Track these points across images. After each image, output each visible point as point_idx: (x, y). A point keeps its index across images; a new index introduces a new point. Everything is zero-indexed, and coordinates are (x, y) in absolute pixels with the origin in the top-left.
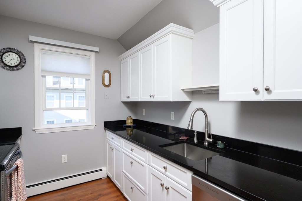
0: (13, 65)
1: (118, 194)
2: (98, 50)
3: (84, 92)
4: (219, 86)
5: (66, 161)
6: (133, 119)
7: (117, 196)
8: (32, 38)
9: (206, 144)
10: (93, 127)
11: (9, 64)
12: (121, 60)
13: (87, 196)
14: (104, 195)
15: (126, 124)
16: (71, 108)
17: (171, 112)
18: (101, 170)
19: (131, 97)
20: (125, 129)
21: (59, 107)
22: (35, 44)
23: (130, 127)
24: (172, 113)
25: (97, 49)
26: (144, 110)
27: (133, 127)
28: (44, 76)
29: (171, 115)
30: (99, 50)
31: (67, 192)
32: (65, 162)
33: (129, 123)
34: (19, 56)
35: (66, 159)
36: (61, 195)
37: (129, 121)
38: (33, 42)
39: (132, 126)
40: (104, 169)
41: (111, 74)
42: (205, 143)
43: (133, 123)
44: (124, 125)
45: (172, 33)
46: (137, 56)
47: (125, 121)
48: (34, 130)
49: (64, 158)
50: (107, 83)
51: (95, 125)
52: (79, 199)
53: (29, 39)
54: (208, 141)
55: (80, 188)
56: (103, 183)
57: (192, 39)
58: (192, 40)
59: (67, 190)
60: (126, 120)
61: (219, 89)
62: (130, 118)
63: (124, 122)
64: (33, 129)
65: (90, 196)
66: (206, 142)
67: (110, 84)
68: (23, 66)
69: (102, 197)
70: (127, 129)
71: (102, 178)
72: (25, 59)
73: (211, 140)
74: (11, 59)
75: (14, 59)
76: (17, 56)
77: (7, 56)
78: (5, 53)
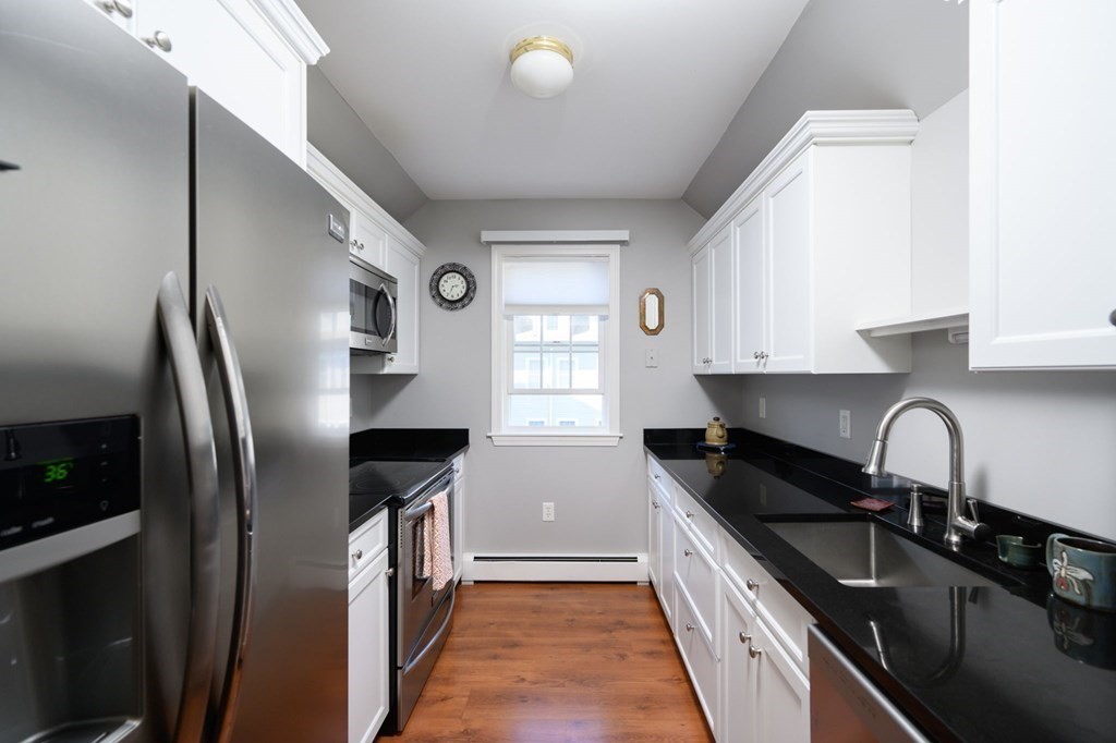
0: (456, 298)
1: (665, 636)
2: (627, 238)
3: (596, 349)
4: (966, 316)
5: (552, 518)
6: (727, 426)
7: (663, 642)
8: (486, 236)
9: (955, 539)
10: (615, 442)
11: (449, 298)
12: (693, 255)
13: (590, 617)
14: (629, 627)
15: (704, 439)
16: (564, 390)
17: (841, 411)
18: (634, 560)
19: (714, 362)
20: (703, 457)
21: (539, 387)
22: (493, 247)
23: (715, 450)
24: (845, 414)
25: (624, 235)
26: (762, 402)
27: (724, 451)
28: (509, 318)
29: (841, 419)
30: (630, 238)
31: (550, 592)
32: (548, 519)
33: (715, 437)
34: (465, 277)
35: (552, 511)
36: (537, 596)
37: (714, 433)
38: (490, 244)
39: (722, 449)
40: (643, 558)
41: (663, 297)
42: (946, 536)
43: (725, 437)
44: (700, 444)
45: (815, 144)
46: (727, 237)
47: (703, 431)
48: (490, 437)
49: (548, 511)
50: (652, 323)
51: (621, 438)
52: (570, 618)
53: (480, 238)
54: (959, 530)
55: (578, 591)
56: (636, 597)
57: (911, 142)
58: (909, 148)
59: (552, 589)
60: (705, 430)
61: (967, 327)
62: (716, 423)
63: (700, 434)
64: (489, 434)
65: (598, 618)
66: (953, 531)
67: (661, 325)
68: (472, 299)
69: (624, 632)
70: (708, 454)
71: (635, 583)
72: (474, 283)
73: (972, 526)
74: (453, 287)
75: (457, 286)
76: (462, 279)
77: (446, 281)
78: (443, 275)
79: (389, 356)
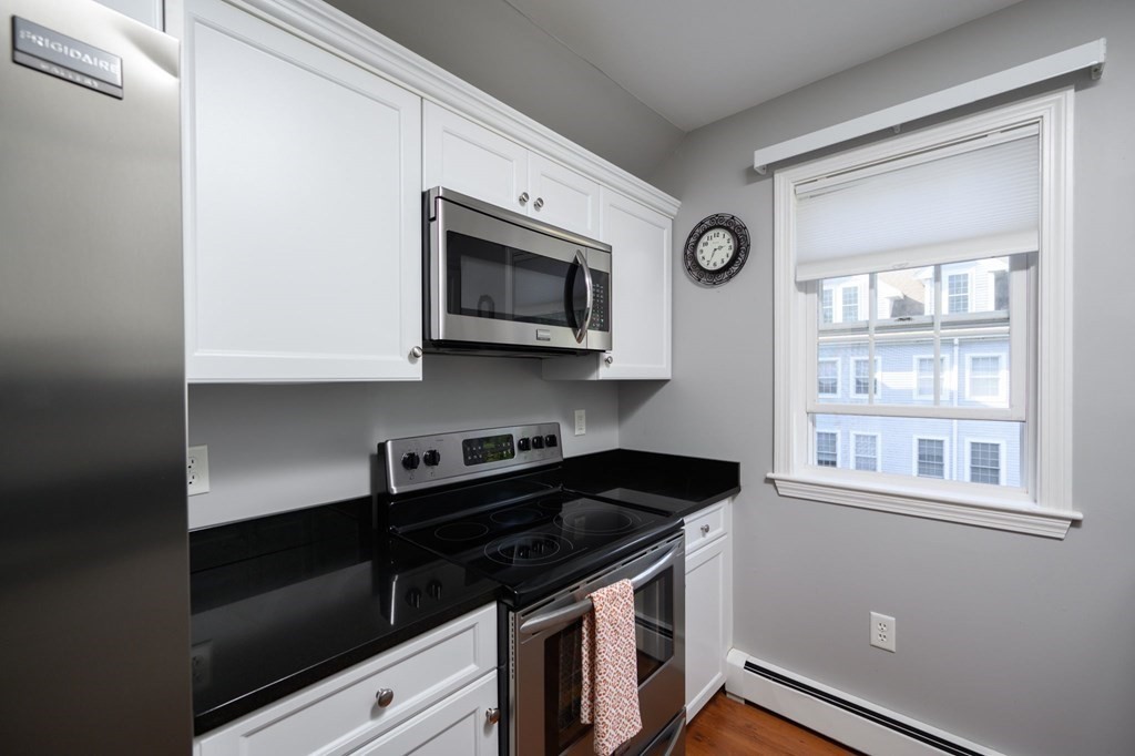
0: (720, 266)
5: (890, 644)
11: (710, 268)
22: (775, 174)
25: (1089, 53)
34: (732, 233)
35: (891, 632)
48: (771, 481)
49: (883, 630)
51: (1075, 523)
53: (753, 164)
68: (743, 262)
72: (746, 238)
74: (716, 250)
75: (720, 248)
76: (728, 236)
77: (706, 244)
78: (701, 235)
79: (606, 355)
